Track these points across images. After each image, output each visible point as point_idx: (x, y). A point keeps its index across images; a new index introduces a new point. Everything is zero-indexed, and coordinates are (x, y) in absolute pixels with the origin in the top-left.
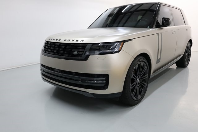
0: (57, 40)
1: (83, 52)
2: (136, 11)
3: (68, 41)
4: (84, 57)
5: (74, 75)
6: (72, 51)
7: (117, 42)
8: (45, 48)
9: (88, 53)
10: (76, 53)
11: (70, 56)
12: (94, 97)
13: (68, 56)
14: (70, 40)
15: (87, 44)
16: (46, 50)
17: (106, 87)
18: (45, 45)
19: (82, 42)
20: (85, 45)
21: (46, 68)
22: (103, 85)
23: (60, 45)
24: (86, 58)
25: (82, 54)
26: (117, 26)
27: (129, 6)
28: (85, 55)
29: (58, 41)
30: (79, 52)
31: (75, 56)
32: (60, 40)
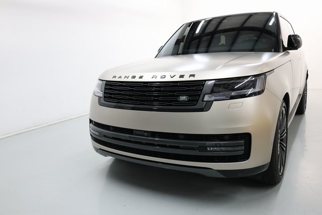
0: (134, 77)
1: (199, 95)
3: (161, 78)
4: (200, 105)
5: (183, 139)
6: (174, 96)
7: (250, 76)
9: (206, 98)
10: (183, 98)
11: (172, 105)
12: (224, 177)
13: (167, 105)
15: (205, 81)
16: (109, 97)
17: (246, 156)
18: (105, 89)
19: (192, 79)
20: (201, 83)
21: (113, 131)
22: (242, 152)
28: (202, 101)
29: (137, 80)
30: (189, 96)
31: (184, 103)
32: (141, 77)
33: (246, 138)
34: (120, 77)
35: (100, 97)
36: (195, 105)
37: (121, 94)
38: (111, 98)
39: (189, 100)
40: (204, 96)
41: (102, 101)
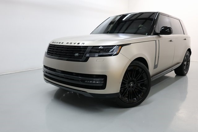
0: (60, 43)
1: (84, 54)
2: (136, 19)
3: (70, 44)
4: (84, 58)
5: (74, 76)
6: (73, 53)
7: (115, 46)
8: (48, 50)
9: (88, 55)
10: (77, 54)
11: (71, 58)
12: (92, 97)
13: (70, 58)
14: (72, 43)
15: (88, 46)
16: (49, 52)
17: (103, 87)
18: (49, 48)
19: (83, 45)
20: (86, 47)
21: (49, 69)
22: (102, 85)
23: (62, 48)
24: (86, 60)
25: (82, 56)
26: (118, 33)
27: (130, 15)
28: (85, 56)
29: (61, 44)
35: (46, 52)
36: (81, 58)
37: (53, 51)
39: (79, 56)
40: (86, 54)
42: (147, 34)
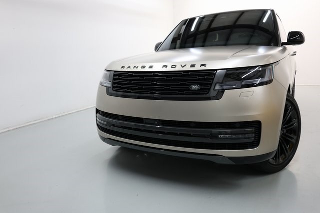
0: (144, 67)
1: (211, 84)
3: (172, 67)
4: (213, 93)
5: (194, 127)
6: (185, 85)
7: (258, 66)
8: (113, 83)
10: (195, 87)
11: (183, 94)
12: (234, 163)
13: (179, 94)
14: (176, 66)
15: (216, 70)
17: (256, 143)
18: (114, 79)
19: (203, 68)
20: (212, 72)
21: (122, 120)
22: (252, 140)
25: (209, 89)
28: (214, 90)
29: (147, 69)
30: (201, 85)
31: (195, 92)
32: (151, 67)
33: (256, 126)
34: (129, 67)
35: (108, 88)
36: (207, 94)
37: (131, 84)
38: (120, 87)
39: (201, 89)
40: (215, 85)
41: (111, 90)
42: (272, 44)
